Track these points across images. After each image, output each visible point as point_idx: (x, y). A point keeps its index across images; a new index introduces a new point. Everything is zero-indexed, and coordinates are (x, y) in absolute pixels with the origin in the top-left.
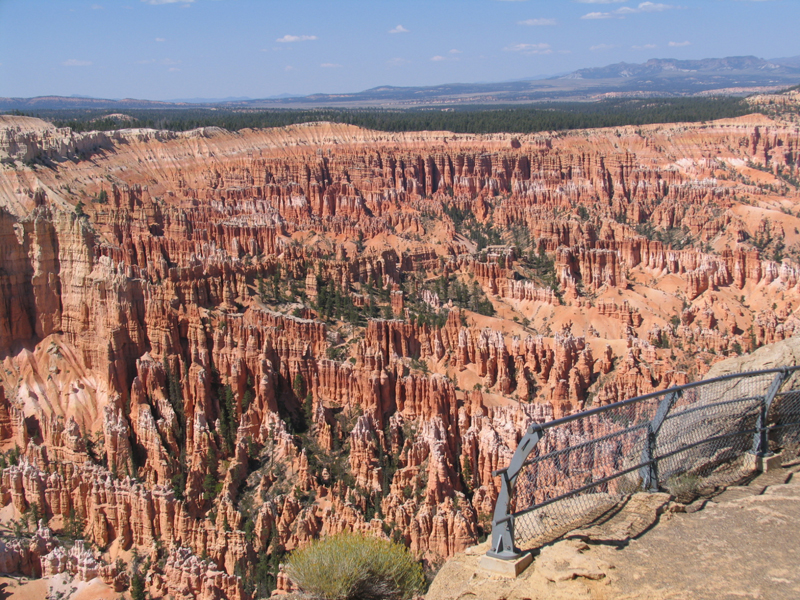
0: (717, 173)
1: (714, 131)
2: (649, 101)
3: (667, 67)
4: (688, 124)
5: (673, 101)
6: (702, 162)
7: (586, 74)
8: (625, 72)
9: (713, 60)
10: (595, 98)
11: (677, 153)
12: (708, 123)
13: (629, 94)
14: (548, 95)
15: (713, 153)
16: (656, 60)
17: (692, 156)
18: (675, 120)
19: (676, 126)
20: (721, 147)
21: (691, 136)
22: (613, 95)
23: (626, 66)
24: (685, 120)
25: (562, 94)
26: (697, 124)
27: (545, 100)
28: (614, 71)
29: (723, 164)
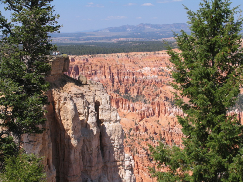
0: (160, 73)
1: (159, 56)
2: (136, 42)
3: (148, 27)
4: (148, 53)
5: (146, 43)
6: (154, 69)
7: (111, 30)
8: (129, 29)
9: (167, 24)
10: (114, 41)
11: (144, 65)
12: (157, 52)
13: (130, 39)
14: (93, 39)
15: (159, 65)
16: (142, 24)
17: (150, 66)
18: (143, 51)
19: (143, 53)
20: (162, 62)
21: (149, 58)
22: (122, 39)
23: (129, 27)
24: (147, 51)
25: (100, 39)
26: (152, 53)
27: (91, 41)
28: (124, 28)
29: (163, 70)
